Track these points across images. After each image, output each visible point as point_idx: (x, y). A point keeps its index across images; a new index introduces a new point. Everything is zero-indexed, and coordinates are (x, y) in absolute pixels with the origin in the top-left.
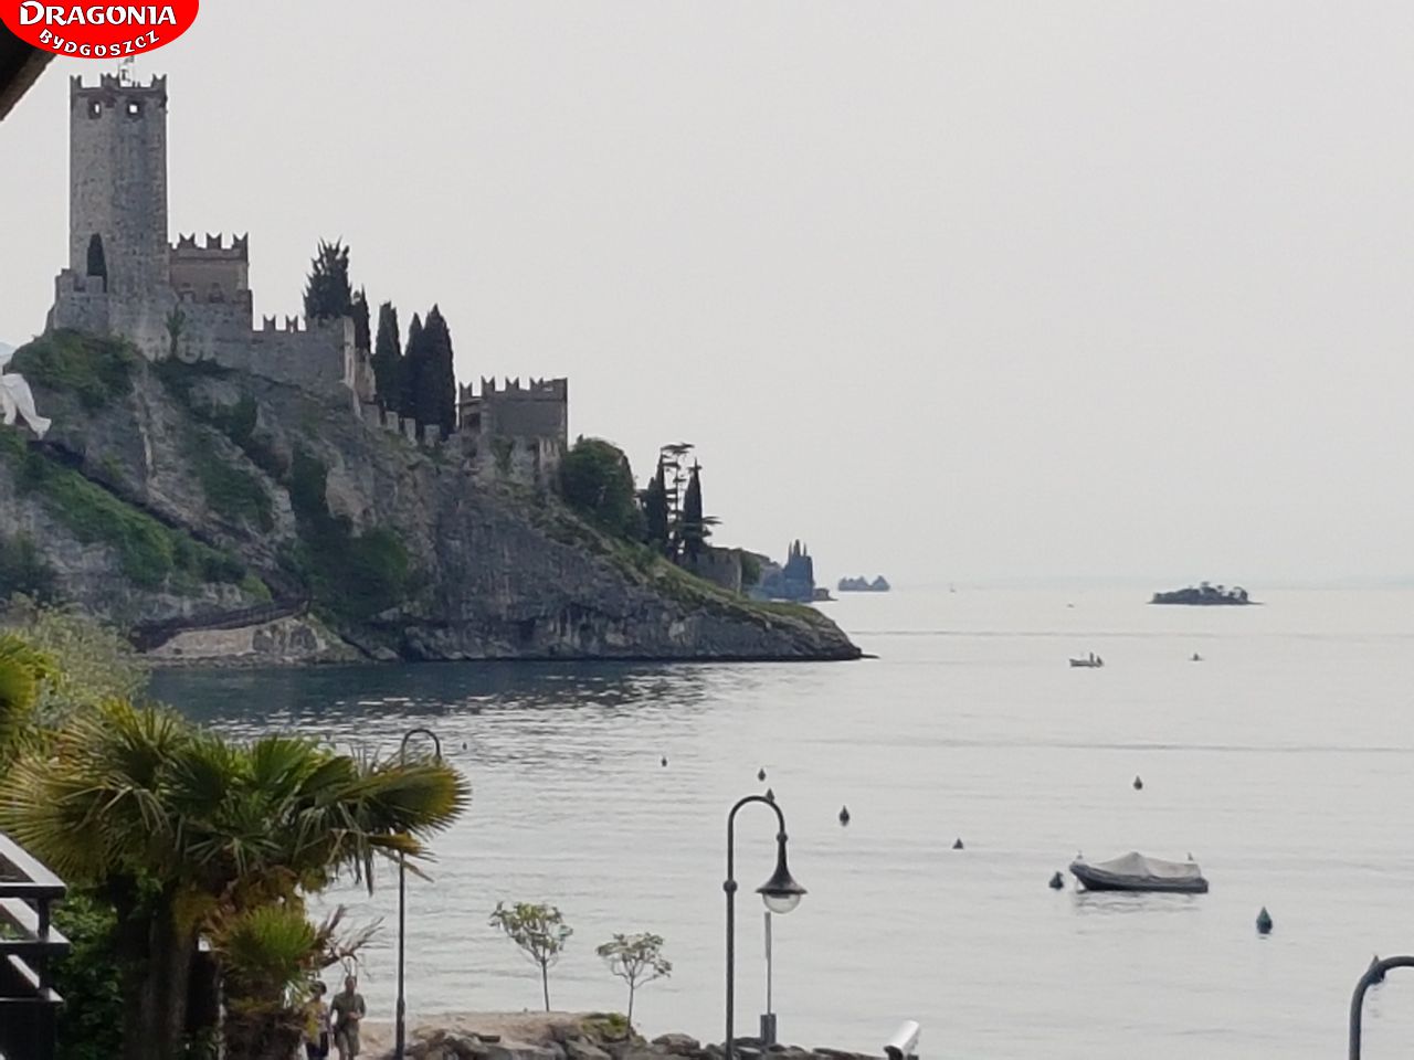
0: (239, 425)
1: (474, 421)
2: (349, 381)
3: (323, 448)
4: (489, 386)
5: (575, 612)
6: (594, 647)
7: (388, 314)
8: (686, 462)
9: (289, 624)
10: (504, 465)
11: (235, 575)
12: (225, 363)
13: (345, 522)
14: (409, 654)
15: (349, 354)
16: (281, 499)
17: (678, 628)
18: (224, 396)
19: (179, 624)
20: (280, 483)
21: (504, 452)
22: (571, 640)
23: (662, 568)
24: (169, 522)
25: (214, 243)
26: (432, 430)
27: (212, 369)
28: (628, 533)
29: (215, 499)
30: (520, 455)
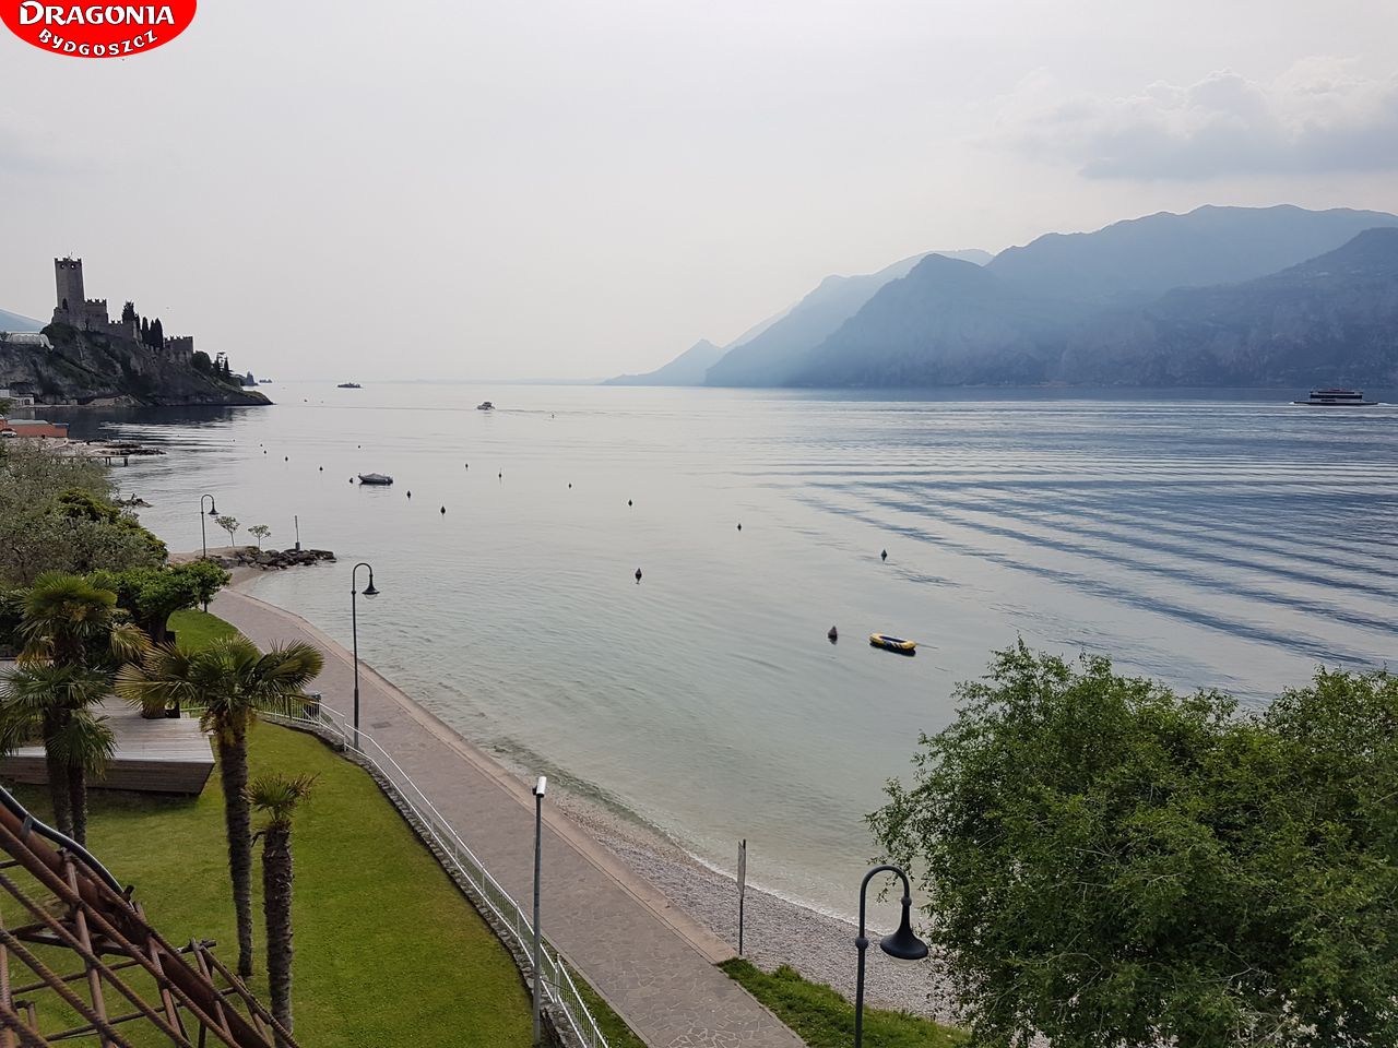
0: (106, 347)
1: (169, 347)
2: (135, 336)
3: (129, 353)
4: (172, 338)
5: (199, 394)
6: (204, 402)
7: (145, 319)
8: (224, 356)
9: (123, 397)
10: (177, 358)
11: (108, 386)
12: (102, 331)
13: (136, 372)
14: (156, 404)
15: (135, 330)
16: (119, 366)
17: (225, 398)
18: (102, 340)
19: (92, 398)
20: (118, 362)
21: (177, 355)
22: (198, 400)
23: (221, 383)
24: (89, 372)
25: (97, 301)
26: (158, 349)
27: (98, 333)
28: (211, 375)
29: (101, 366)
30: (182, 355)
